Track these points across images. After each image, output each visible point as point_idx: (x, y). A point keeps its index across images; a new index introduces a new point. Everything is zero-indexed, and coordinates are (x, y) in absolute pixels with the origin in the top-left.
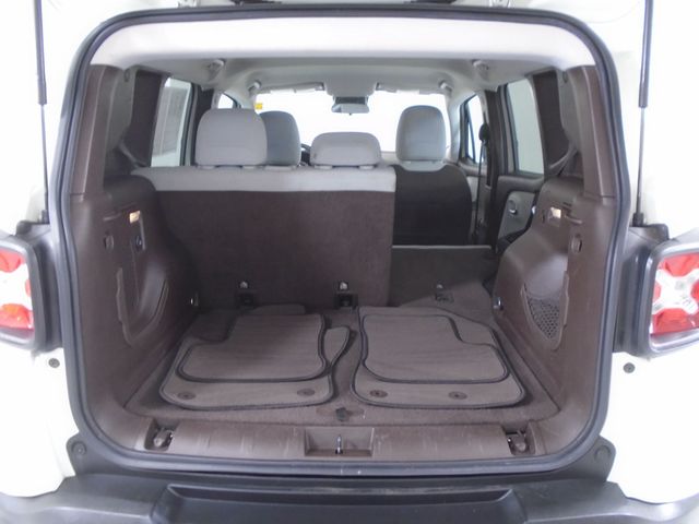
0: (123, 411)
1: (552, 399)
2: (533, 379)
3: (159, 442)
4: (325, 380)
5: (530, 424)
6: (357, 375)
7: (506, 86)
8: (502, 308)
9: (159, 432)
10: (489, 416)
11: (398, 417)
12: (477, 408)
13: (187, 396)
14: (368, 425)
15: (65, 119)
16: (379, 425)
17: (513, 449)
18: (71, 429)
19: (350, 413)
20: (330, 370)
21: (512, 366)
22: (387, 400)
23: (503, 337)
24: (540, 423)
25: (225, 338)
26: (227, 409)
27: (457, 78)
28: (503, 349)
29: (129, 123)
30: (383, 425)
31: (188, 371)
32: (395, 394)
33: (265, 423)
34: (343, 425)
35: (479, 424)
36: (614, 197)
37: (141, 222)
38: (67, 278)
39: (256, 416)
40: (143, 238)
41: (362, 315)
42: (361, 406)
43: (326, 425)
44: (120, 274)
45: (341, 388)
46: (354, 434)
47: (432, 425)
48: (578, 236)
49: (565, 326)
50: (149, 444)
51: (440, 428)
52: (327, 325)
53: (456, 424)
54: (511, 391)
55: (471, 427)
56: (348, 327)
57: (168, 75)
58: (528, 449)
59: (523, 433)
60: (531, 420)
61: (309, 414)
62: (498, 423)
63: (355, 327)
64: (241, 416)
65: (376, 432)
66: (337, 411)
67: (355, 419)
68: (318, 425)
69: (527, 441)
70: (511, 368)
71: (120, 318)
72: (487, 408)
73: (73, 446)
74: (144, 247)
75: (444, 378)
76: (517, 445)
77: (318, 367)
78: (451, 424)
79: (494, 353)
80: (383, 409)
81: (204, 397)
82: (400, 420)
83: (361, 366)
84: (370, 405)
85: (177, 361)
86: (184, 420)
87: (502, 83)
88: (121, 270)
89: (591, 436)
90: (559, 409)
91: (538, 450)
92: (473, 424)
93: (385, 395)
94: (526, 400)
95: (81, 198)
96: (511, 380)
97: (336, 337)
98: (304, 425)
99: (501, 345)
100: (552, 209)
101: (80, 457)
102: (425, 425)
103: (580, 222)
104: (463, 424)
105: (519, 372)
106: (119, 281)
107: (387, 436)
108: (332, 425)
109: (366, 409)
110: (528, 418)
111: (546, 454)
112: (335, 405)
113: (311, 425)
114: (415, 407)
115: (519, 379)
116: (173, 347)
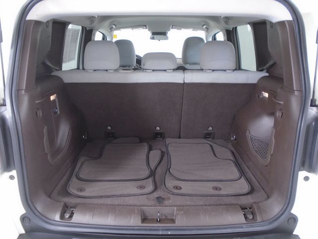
0: (49, 199)
1: (264, 190)
2: (254, 179)
3: (67, 216)
4: (150, 179)
5: (254, 205)
6: (166, 177)
7: (236, 28)
8: (235, 139)
9: (67, 210)
10: (233, 200)
11: (187, 201)
12: (227, 196)
13: (81, 190)
14: (173, 206)
15: (13, 50)
16: (178, 206)
17: (246, 218)
18: (22, 211)
19: (163, 199)
20: (152, 174)
21: (243, 172)
22: (182, 191)
23: (237, 155)
24: (259, 204)
25: (101, 155)
26: (101, 197)
27: (212, 23)
28: (237, 161)
29: (49, 50)
30: (180, 206)
31: (81, 176)
32: (186, 188)
33: (121, 205)
34: (159, 206)
35: (228, 205)
36: (301, 91)
37: (57, 100)
38: (17, 135)
39: (116, 201)
40: (58, 108)
41: (167, 144)
42: (169, 195)
43: (151, 206)
44: (45, 130)
45: (158, 184)
46: (166, 211)
47: (205, 205)
48: (281, 110)
49: (272, 155)
50: (62, 217)
51: (209, 207)
52: (150, 149)
53: (217, 205)
54: (243, 186)
55: (224, 206)
56: (160, 150)
57: (69, 23)
58: (253, 217)
59: (250, 208)
60: (255, 203)
61: (143, 200)
62: (237, 204)
63: (164, 149)
64: (109, 201)
65: (177, 210)
66: (157, 198)
67: (166, 203)
68: (147, 206)
69: (253, 213)
70: (242, 173)
71: (46, 152)
72: (232, 196)
73: (23, 219)
74: (59, 112)
75: (210, 179)
76: (248, 216)
77: (147, 173)
78: (214, 205)
79: (233, 164)
80: (180, 197)
81: (92, 190)
82: (189, 203)
83: (168, 172)
84: (173, 194)
85: (76, 170)
86: (79, 204)
87: (234, 26)
88: (46, 127)
89: (286, 213)
90: (268, 197)
91: (259, 219)
92: (225, 205)
93: (180, 188)
94: (251, 192)
95: (23, 92)
96: (243, 180)
97: (155, 155)
98: (141, 206)
99: (236, 159)
100: (263, 92)
101: (27, 224)
102: (202, 205)
103: (282, 103)
104: (221, 205)
105: (246, 175)
106: (45, 132)
107: (183, 212)
108: (154, 206)
109: (171, 196)
110: (253, 201)
111: (263, 221)
112: (156, 195)
113: (144, 206)
114: (196, 195)
115: (247, 180)
116: (75, 161)
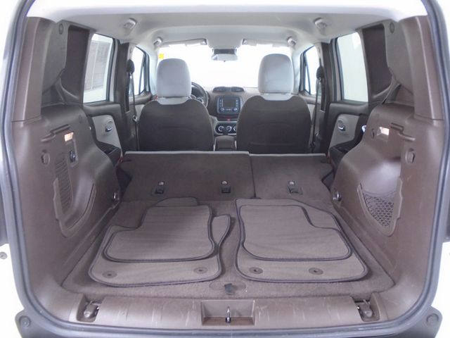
0: (60, 289)
1: (386, 272)
2: (370, 258)
3: (88, 314)
4: (215, 258)
5: (373, 295)
6: (238, 255)
7: (336, 39)
8: (340, 199)
9: (88, 306)
10: (342, 288)
11: (272, 290)
12: (333, 282)
13: (110, 275)
14: (250, 298)
16: (257, 298)
17: (362, 315)
18: (18, 307)
19: (235, 288)
20: (218, 250)
21: (353, 246)
22: (263, 276)
23: (343, 222)
24: (381, 294)
25: (139, 224)
26: (141, 285)
27: (300, 34)
28: (343, 231)
29: (64, 67)
30: (262, 298)
31: (111, 254)
32: (270, 270)
33: (170, 297)
34: (230, 298)
35: (334, 295)
36: (442, 120)
37: (74, 141)
38: (10, 189)
39: (163, 291)
40: (76, 152)
41: (238, 206)
42: (244, 281)
43: (217, 298)
44: (55, 184)
45: (227, 265)
46: (238, 305)
47: (300, 297)
48: (411, 150)
49: (398, 219)
50: (80, 316)
51: (305, 300)
52: (214, 215)
53: (316, 296)
54: (355, 267)
55: (329, 298)
56: (229, 215)
57: (95, 31)
58: (373, 314)
59: (367, 301)
60: (374, 292)
61: (204, 289)
62: (348, 295)
63: (234, 215)
64: (152, 291)
65: (256, 305)
66: (225, 286)
67: (240, 293)
68: (211, 298)
69: (372, 308)
70: (353, 248)
71: (57, 217)
72: (339, 282)
73: (20, 319)
74: (77, 159)
75: (304, 257)
76: (365, 312)
77: (209, 249)
78: (314, 296)
79: (338, 235)
80: (260, 284)
81: (125, 275)
82: (274, 293)
83: (241, 247)
84: (250, 280)
85: (103, 245)
86: (107, 295)
87: (334, 37)
88: (57, 179)
89: (424, 307)
90: (395, 284)
91: (382, 317)
92: (330, 295)
93: (261, 271)
94: (368, 275)
95: (22, 125)
96: (354, 258)
97: (221, 224)
98: (201, 298)
99: (342, 228)
100: (381, 128)
101: (26, 328)
102: (294, 297)
103: (413, 139)
104: (323, 296)
105: (357, 250)
106: (55, 188)
107: (265, 307)
108: (221, 298)
109: (247, 283)
110: (372, 290)
111: (389, 321)
112: (224, 281)
113: (206, 298)
114: (285, 282)
115: (361, 257)
116: (101, 232)
